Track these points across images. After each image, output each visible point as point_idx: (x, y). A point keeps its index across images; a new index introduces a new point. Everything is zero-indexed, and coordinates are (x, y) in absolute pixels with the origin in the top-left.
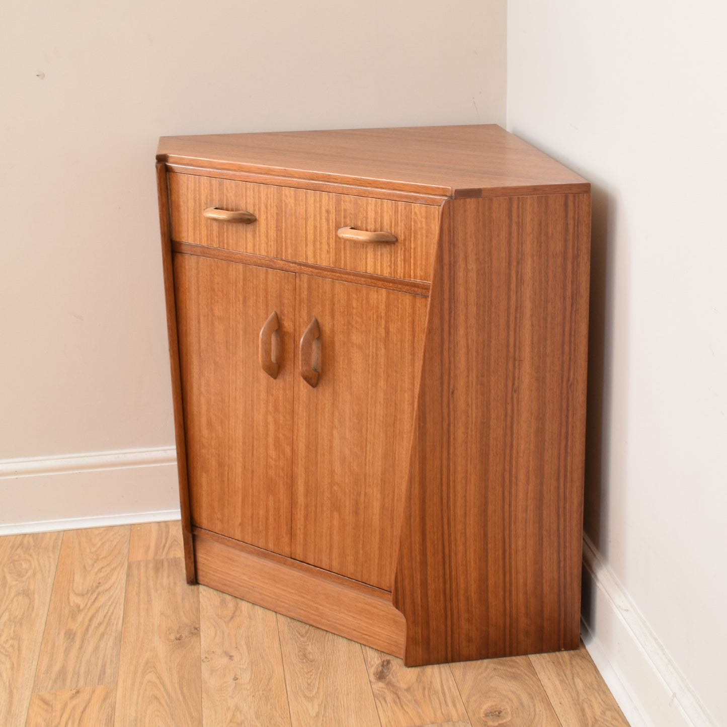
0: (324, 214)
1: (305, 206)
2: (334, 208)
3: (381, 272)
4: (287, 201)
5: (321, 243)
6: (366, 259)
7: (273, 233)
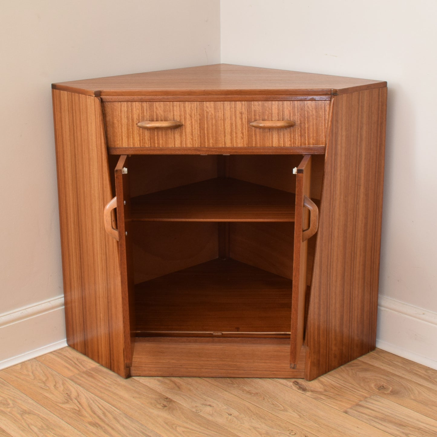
0: (238, 115)
1: (223, 112)
2: (246, 110)
3: (283, 145)
4: (208, 110)
5: (236, 133)
6: (272, 138)
7: (196, 132)
